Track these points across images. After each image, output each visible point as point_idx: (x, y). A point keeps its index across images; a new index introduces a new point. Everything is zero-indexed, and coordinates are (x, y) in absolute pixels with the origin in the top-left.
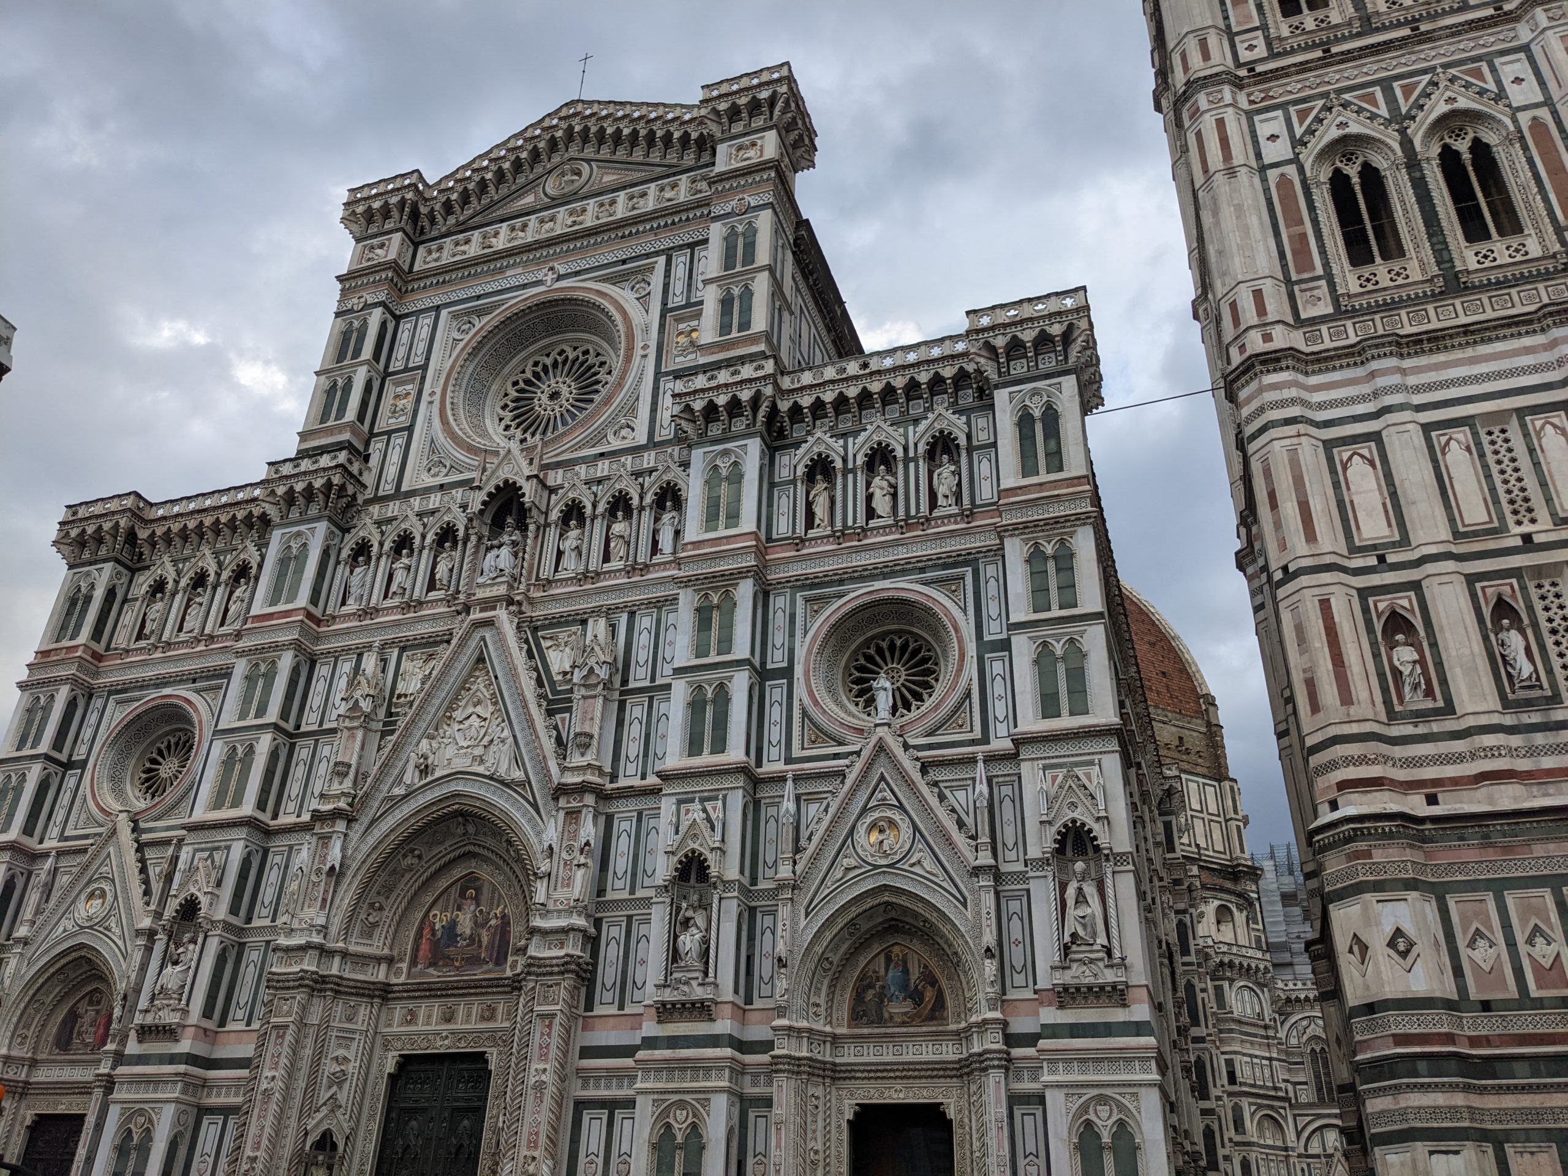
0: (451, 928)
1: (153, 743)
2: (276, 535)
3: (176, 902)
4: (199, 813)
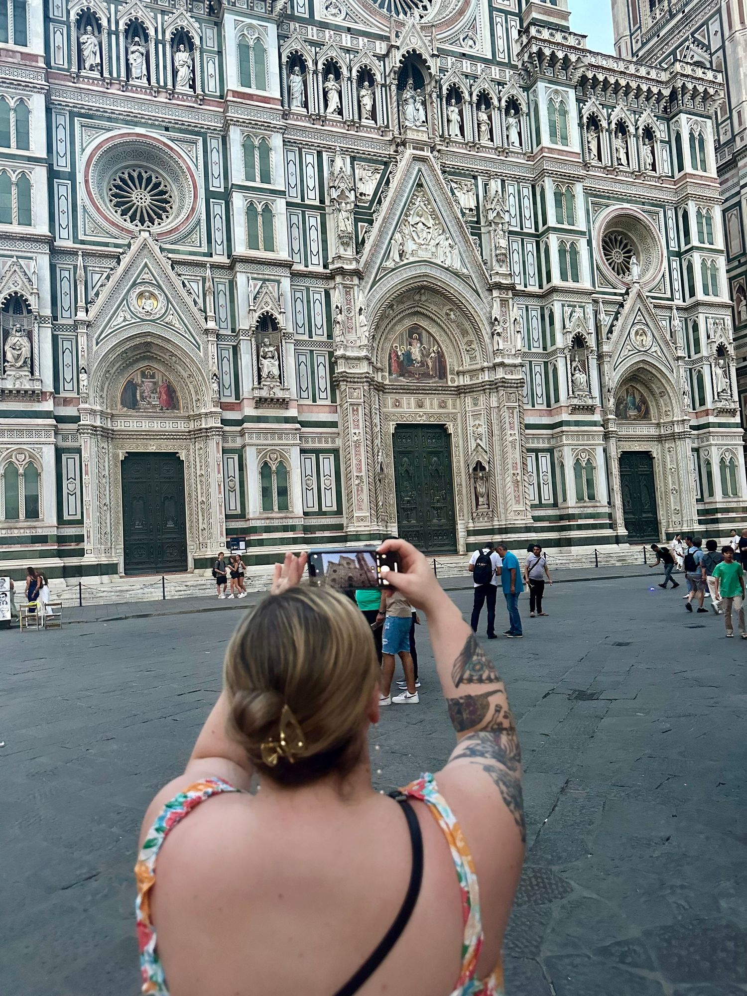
0: (408, 355)
1: (116, 172)
2: (229, 19)
3: (256, 315)
4: (241, 249)
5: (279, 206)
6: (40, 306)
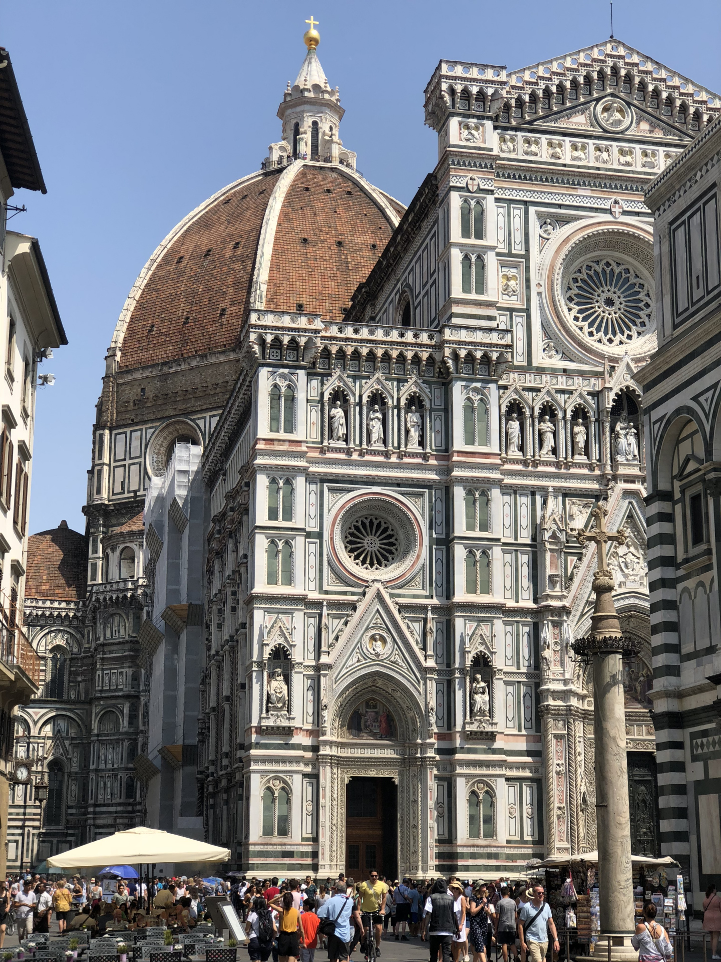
2: (456, 386)
3: (470, 656)
4: (460, 595)
6: (297, 655)
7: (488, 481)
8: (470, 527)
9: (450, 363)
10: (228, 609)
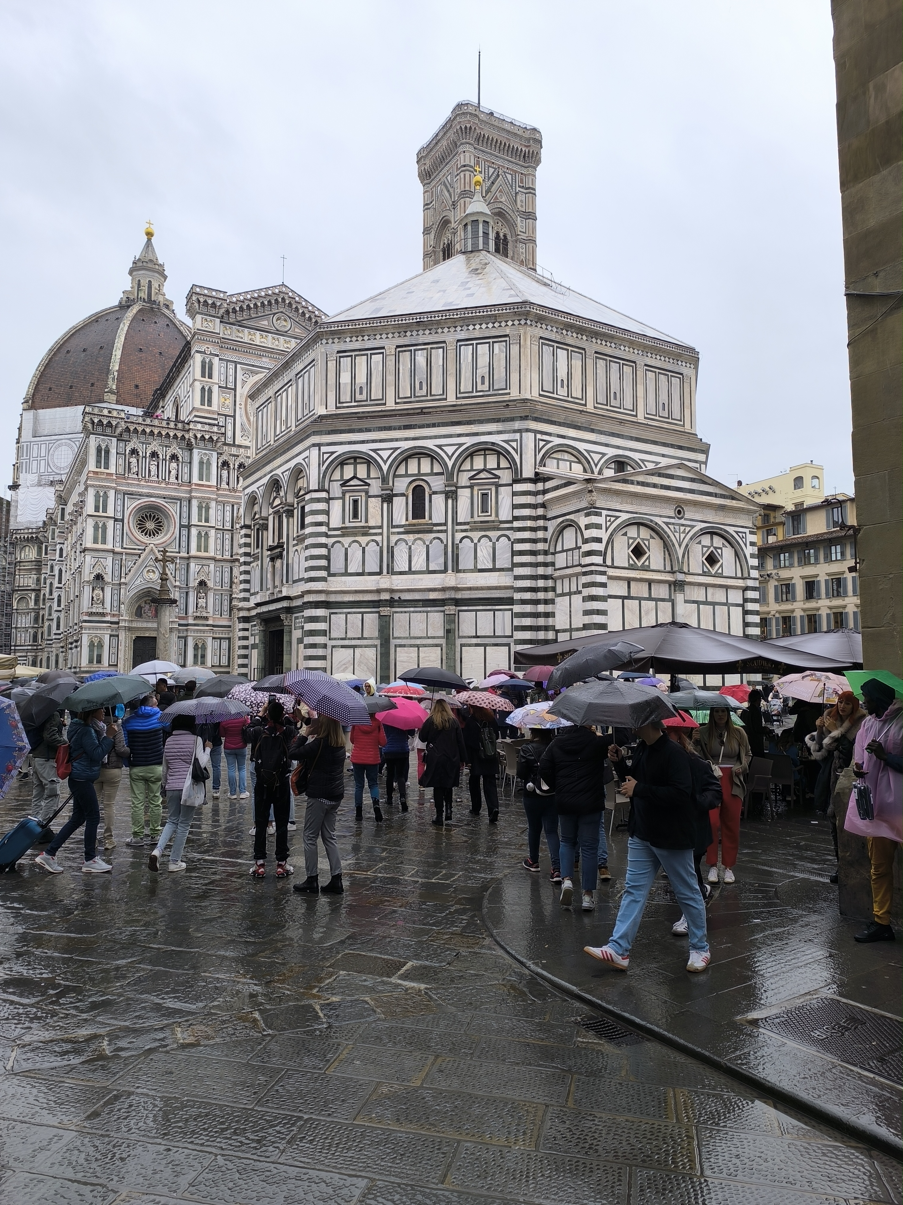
1: (141, 517)
2: (195, 451)
3: (197, 581)
4: (193, 552)
5: (212, 532)
6: (108, 578)
7: (209, 499)
8: (200, 520)
9: (193, 440)
10: (78, 552)
